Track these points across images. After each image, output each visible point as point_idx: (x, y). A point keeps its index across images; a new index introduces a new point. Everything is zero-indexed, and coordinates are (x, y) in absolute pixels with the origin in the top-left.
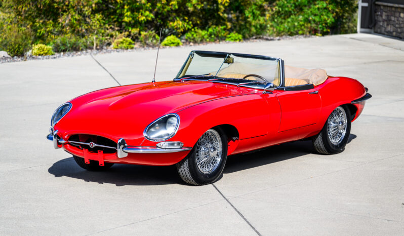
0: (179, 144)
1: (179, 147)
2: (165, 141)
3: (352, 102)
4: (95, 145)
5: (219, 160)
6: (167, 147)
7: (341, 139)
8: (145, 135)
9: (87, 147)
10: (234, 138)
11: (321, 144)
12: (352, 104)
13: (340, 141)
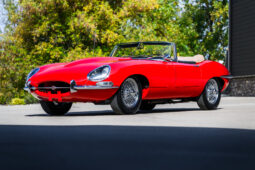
0: (111, 83)
1: (111, 86)
5: (137, 99)
8: (88, 78)
9: (50, 90)
10: (146, 87)
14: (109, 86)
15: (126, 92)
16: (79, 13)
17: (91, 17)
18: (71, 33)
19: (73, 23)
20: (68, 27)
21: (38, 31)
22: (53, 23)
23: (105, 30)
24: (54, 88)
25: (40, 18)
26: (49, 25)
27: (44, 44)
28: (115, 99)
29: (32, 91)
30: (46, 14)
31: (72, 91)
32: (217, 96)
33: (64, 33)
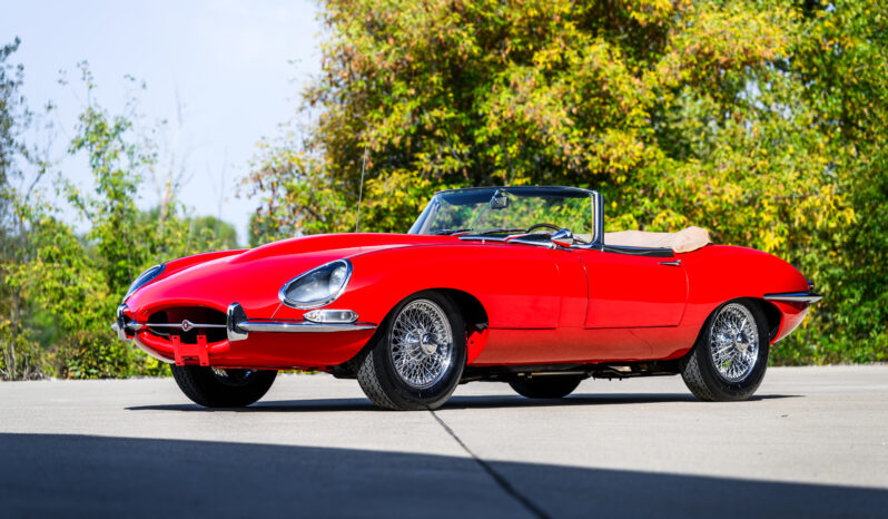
0: (348, 315)
1: (349, 321)
2: (321, 308)
3: (766, 295)
4: (192, 325)
5: (445, 363)
6: (324, 321)
7: (745, 373)
8: (282, 297)
9: (178, 331)
10: (480, 326)
11: (697, 377)
12: (765, 300)
13: (742, 376)
14: (344, 322)
15: (408, 341)
16: (515, 72)
17: (558, 86)
18: (492, 141)
19: (497, 106)
20: (479, 120)
21: (381, 132)
22: (430, 106)
23: (601, 129)
24: (187, 325)
25: (388, 88)
26: (417, 112)
27: (399, 177)
28: (369, 362)
29: (130, 333)
30: (408, 76)
31: (233, 336)
32: (754, 358)
33: (468, 139)
